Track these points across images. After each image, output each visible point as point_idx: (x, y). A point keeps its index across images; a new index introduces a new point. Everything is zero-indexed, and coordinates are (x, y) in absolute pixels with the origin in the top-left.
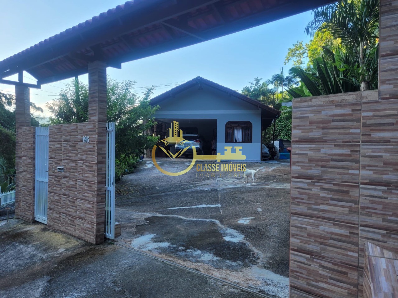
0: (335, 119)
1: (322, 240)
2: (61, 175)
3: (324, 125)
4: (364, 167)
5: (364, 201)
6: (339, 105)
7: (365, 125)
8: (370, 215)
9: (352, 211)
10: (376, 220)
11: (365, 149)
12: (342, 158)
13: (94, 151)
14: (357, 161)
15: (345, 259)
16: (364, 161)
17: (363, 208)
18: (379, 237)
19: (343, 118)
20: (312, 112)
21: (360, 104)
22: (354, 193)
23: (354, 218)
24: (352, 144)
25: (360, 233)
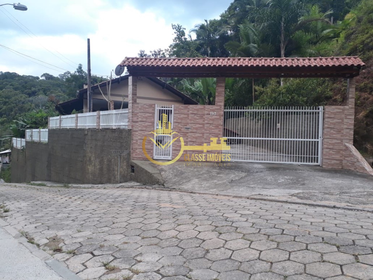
0: (337, 112)
1: (333, 144)
2: (188, 131)
3: (335, 114)
4: (345, 125)
5: (344, 133)
6: (339, 109)
7: (345, 114)
8: (346, 136)
9: (342, 136)
10: (347, 138)
11: (345, 120)
12: (339, 123)
13: (221, 119)
14: (343, 123)
15: (340, 148)
16: (345, 123)
17: (344, 135)
18: (348, 142)
19: (340, 112)
20: (332, 110)
21: (345, 109)
22: (342, 131)
23: (342, 138)
24: (342, 119)
25: (344, 141)
